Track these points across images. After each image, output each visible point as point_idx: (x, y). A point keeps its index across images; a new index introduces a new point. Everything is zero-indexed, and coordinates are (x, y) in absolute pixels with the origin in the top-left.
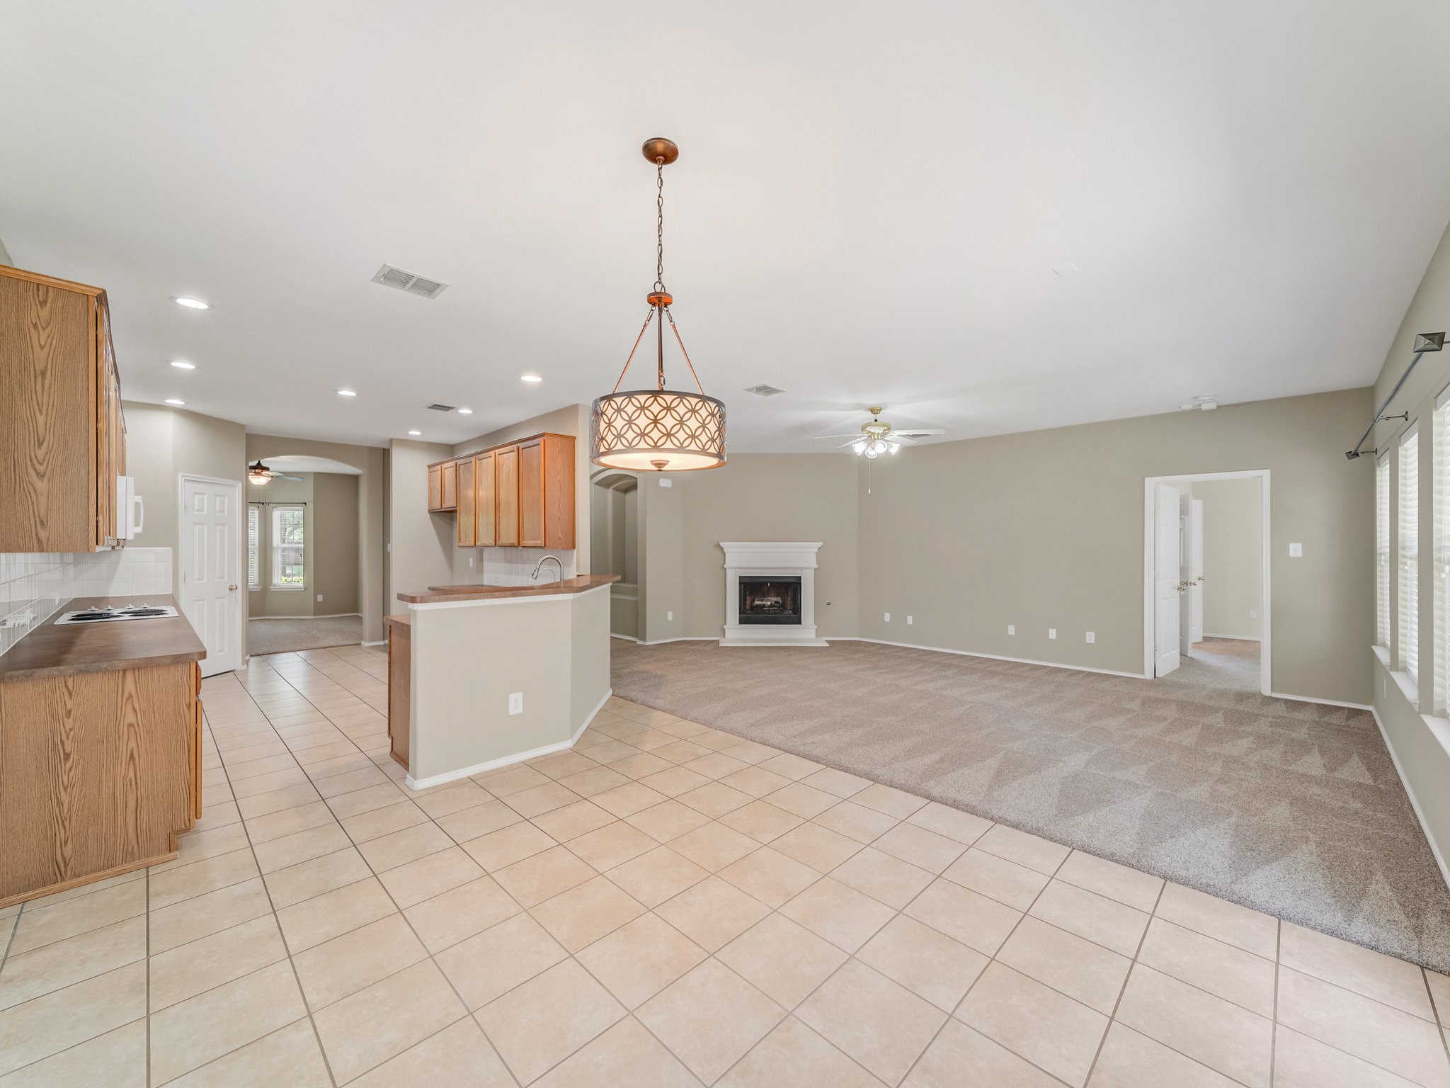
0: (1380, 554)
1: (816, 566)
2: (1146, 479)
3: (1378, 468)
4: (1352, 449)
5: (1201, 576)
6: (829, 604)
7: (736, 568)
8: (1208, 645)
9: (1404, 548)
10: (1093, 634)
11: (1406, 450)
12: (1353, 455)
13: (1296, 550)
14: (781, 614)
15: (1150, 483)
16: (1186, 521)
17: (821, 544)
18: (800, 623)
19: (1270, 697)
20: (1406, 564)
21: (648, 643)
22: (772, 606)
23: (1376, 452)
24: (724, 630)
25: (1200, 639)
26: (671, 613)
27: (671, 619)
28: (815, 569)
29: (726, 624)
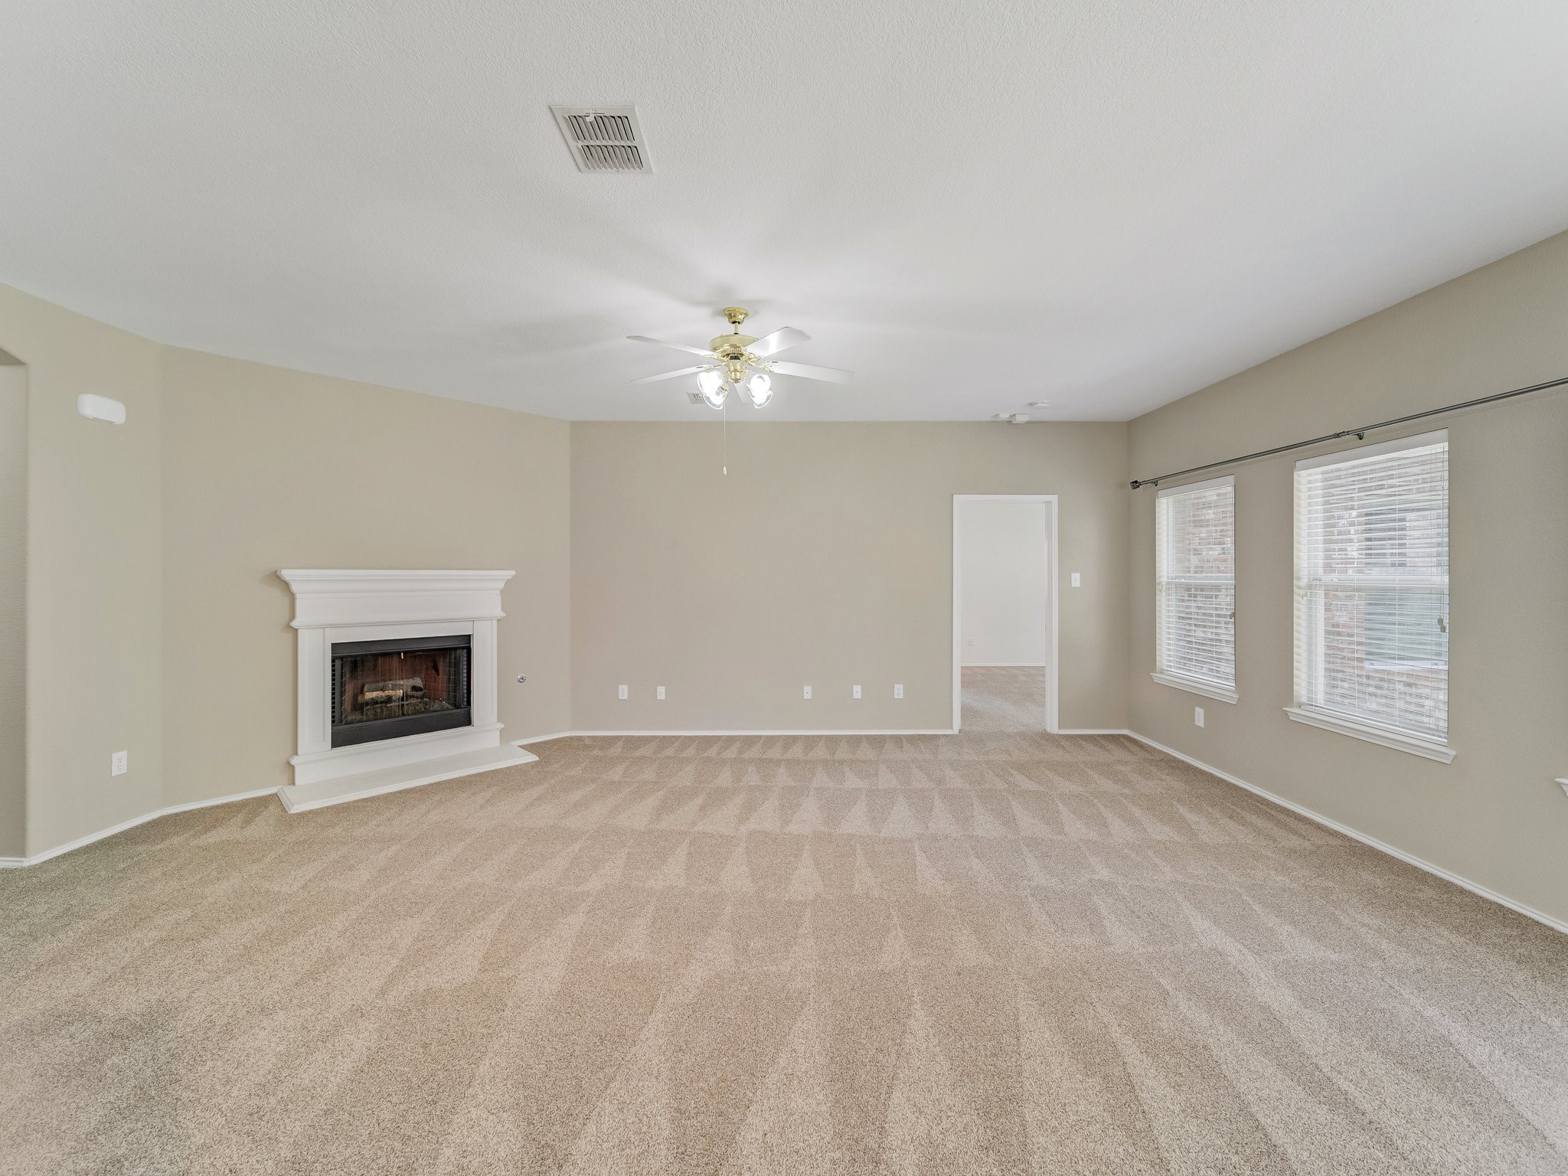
1: (503, 615)
2: (955, 497)
3: (1158, 500)
6: (522, 680)
7: (324, 627)
10: (901, 687)
12: (1138, 484)
13: (1076, 580)
14: (425, 711)
15: (958, 502)
17: (513, 572)
18: (471, 724)
19: (1057, 735)
21: (32, 861)
22: (406, 697)
23: (1156, 483)
24: (292, 768)
26: (123, 754)
27: (124, 770)
28: (498, 620)
29: (297, 754)
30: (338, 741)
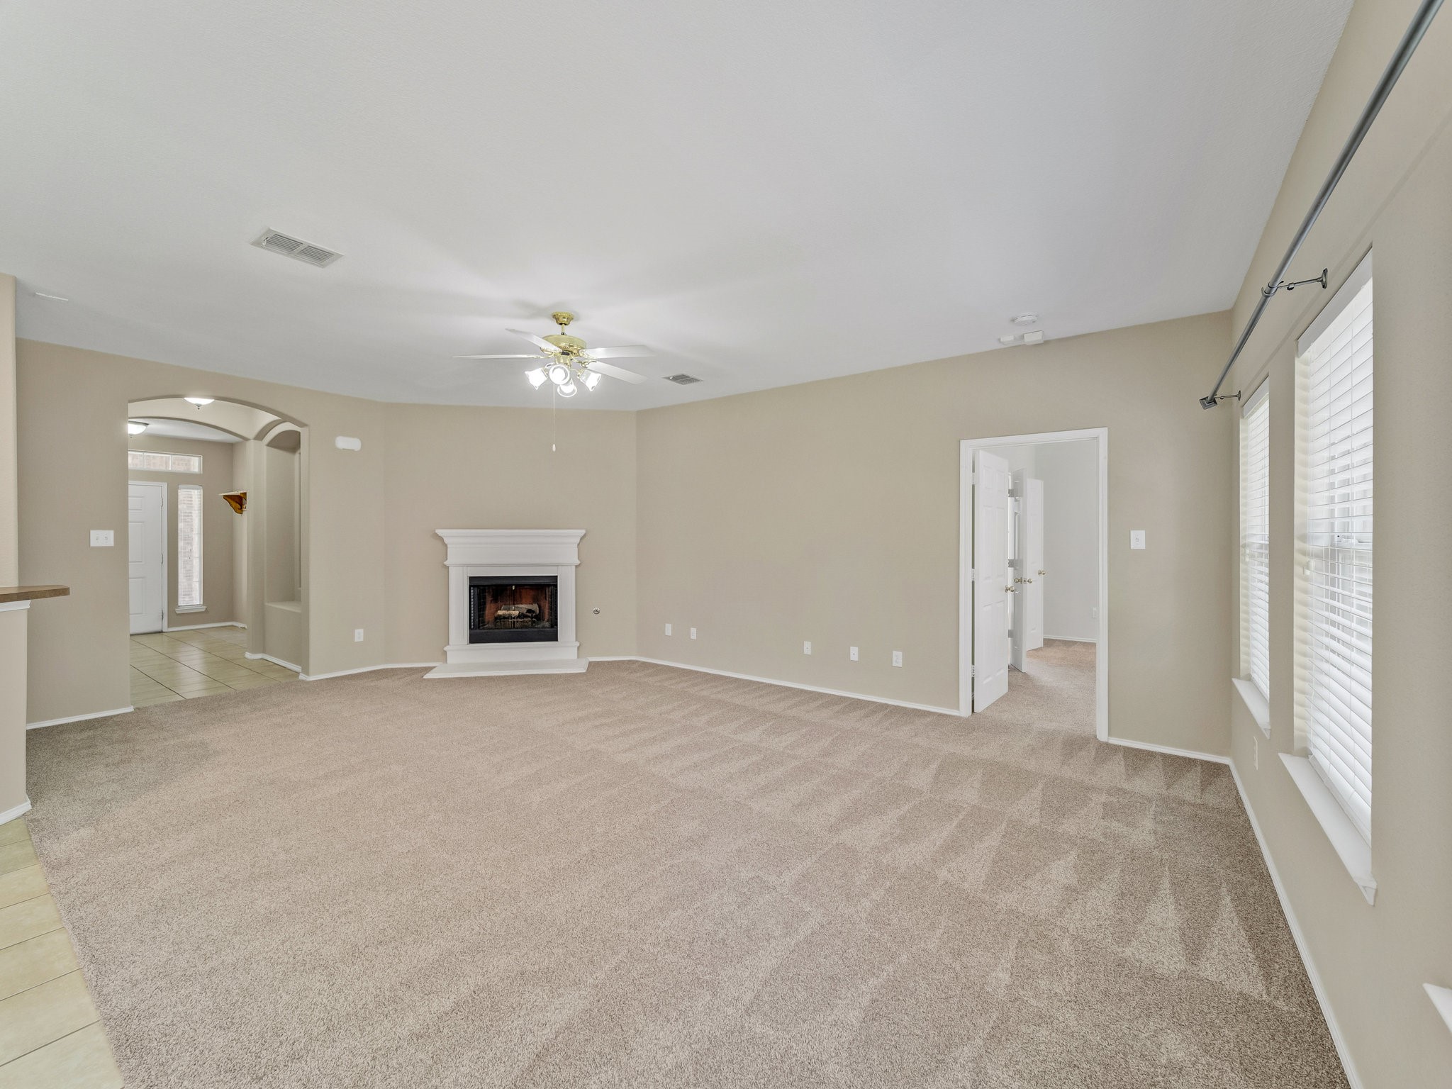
0: (1244, 546)
1: (578, 562)
2: (962, 442)
3: (1241, 420)
4: (1208, 394)
5: (1041, 569)
6: (597, 612)
7: (463, 566)
8: (1051, 652)
9: (1304, 538)
10: (900, 654)
11: (1307, 363)
12: (1211, 401)
13: (1138, 540)
14: (532, 627)
15: (967, 447)
16: (1021, 502)
17: (583, 532)
18: (556, 640)
19: (1107, 744)
20: (1307, 566)
21: (312, 678)
22: (521, 616)
23: (1239, 396)
24: (445, 653)
25: (1040, 644)
26: (361, 631)
27: (362, 639)
28: (576, 566)
29: (448, 644)
30: (473, 639)
